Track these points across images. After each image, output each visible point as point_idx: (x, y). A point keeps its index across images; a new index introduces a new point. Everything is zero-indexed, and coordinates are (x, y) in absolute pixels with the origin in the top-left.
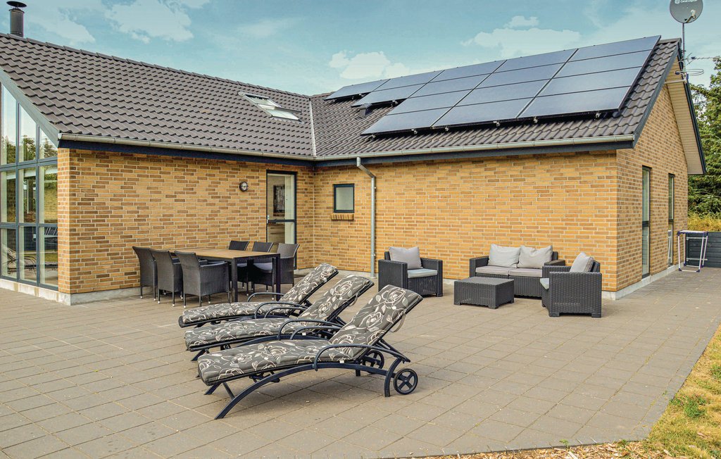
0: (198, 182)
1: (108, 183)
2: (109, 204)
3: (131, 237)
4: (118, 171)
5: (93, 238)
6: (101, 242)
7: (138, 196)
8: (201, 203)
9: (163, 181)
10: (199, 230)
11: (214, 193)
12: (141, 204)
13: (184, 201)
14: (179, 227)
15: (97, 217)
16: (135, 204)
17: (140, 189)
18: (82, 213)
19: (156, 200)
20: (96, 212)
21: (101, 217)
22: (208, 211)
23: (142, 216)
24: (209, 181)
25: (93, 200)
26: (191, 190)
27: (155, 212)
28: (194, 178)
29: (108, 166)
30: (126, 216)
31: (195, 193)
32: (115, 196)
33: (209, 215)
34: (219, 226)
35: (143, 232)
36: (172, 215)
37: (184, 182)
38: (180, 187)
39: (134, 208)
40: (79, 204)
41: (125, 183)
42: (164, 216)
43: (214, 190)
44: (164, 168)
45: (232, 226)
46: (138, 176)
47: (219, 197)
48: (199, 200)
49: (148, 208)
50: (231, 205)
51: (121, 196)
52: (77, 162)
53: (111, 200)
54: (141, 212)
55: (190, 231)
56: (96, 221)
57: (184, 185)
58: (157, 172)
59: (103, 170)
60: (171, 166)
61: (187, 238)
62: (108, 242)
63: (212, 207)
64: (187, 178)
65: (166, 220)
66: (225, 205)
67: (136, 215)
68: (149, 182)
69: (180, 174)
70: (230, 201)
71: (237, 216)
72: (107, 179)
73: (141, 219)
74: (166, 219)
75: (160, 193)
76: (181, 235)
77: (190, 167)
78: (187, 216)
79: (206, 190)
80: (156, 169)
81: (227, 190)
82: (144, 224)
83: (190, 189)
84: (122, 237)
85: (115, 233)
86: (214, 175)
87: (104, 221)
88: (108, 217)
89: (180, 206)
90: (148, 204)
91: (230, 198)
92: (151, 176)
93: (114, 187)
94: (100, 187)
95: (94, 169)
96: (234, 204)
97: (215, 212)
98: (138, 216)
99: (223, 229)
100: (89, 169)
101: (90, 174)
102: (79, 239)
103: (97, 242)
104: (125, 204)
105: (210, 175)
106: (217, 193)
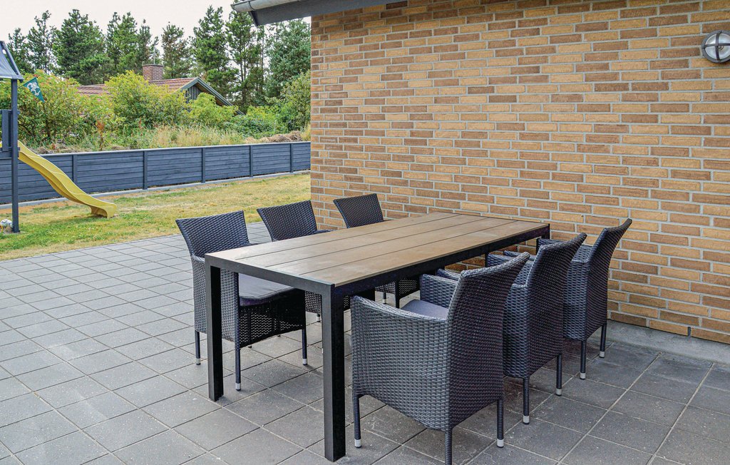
0: (553, 50)
1: (361, 72)
2: (364, 109)
3: (399, 174)
4: (376, 47)
5: (341, 170)
6: (351, 179)
7: (412, 92)
8: (565, 106)
9: (462, 56)
10: (554, 176)
11: (604, 77)
12: (416, 109)
13: (513, 99)
14: (500, 164)
15: (346, 133)
16: (407, 109)
17: (417, 80)
18: (326, 126)
19: (448, 100)
20: (344, 125)
21: (352, 133)
22: (584, 126)
23: (419, 134)
24: (586, 45)
25: (340, 103)
26: (533, 73)
27: (446, 126)
28: (542, 40)
29: (361, 41)
30: (391, 134)
31: (545, 78)
32: (372, 94)
33: (589, 138)
34: (624, 171)
35: (420, 168)
36: (483, 134)
37: (512, 53)
38: (502, 67)
39: (403, 117)
40: (323, 111)
41: (389, 69)
42: (464, 135)
43: (606, 67)
44: (464, 28)
45: (675, 174)
46: (412, 52)
47: (625, 87)
48: (556, 98)
49: (430, 117)
50: (671, 108)
51: (381, 93)
52: (319, 42)
53: (367, 102)
54: (418, 125)
55: (530, 175)
56: (345, 140)
57: (513, 61)
58: (448, 39)
59: (354, 49)
60: (480, 19)
61: (523, 194)
62: (361, 179)
63: (599, 117)
64: (523, 42)
65: (469, 144)
66: (644, 108)
67: (408, 131)
68: (431, 61)
69: (503, 35)
70: (670, 96)
71: (696, 144)
72: (359, 64)
73: (418, 141)
74: (471, 142)
75: (456, 83)
76: (505, 183)
77: (530, 14)
78: (523, 137)
79: (579, 69)
80: (445, 32)
81: (653, 65)
82: (421, 152)
83: (530, 70)
84: (384, 173)
85: (373, 165)
86: (604, 26)
87: (355, 140)
88: (361, 133)
89: (502, 113)
90: (433, 108)
91: (665, 87)
92: (436, 49)
93: (371, 77)
94: (351, 80)
95: (344, 50)
96: (686, 108)
97: (610, 129)
98: (412, 134)
99: (638, 182)
100: (336, 51)
101: (335, 59)
102: (322, 169)
103: (347, 178)
104: (389, 110)
105: (588, 28)
106: (615, 76)
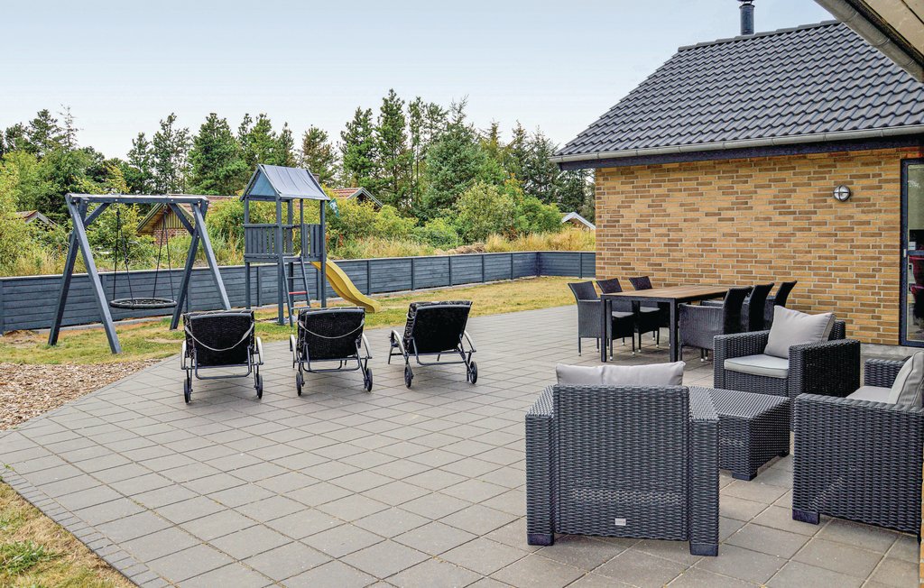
0: (756, 192)
1: (633, 202)
2: (635, 225)
3: (660, 265)
4: (644, 187)
5: (619, 264)
6: (626, 269)
7: (669, 215)
8: (762, 223)
9: (701, 194)
10: (756, 262)
11: (784, 208)
12: (671, 225)
13: (732, 219)
14: (724, 256)
15: (623, 240)
16: (666, 225)
17: (672, 207)
18: (607, 236)
19: (692, 220)
20: (621, 235)
21: (627, 240)
22: (772, 234)
23: (673, 240)
24: (774, 190)
25: (618, 221)
26: (744, 205)
27: (691, 236)
28: (749, 186)
29: (633, 183)
30: (654, 241)
31: (751, 208)
32: (641, 216)
33: (775, 241)
34: (794, 257)
35: (674, 260)
36: (714, 240)
37: (732, 194)
38: (727, 201)
39: (663, 230)
40: (605, 226)
41: (653, 201)
42: (702, 240)
43: (785, 202)
44: (703, 178)
45: (820, 257)
46: (669, 191)
47: (794, 213)
48: (757, 219)
49: (681, 230)
50: (819, 224)
51: (648, 216)
52: (602, 182)
53: (638, 221)
54: (673, 235)
55: (742, 262)
56: (622, 245)
57: (733, 198)
58: (693, 184)
59: (628, 188)
60: (713, 173)
61: (738, 272)
62: (634, 269)
63: (780, 229)
64: (738, 188)
65: (706, 245)
66: (805, 224)
67: (666, 238)
68: (682, 197)
69: (727, 183)
70: (815, 218)
71: (830, 242)
72: (633, 197)
73: (673, 244)
74: (707, 245)
75: (697, 210)
76: (727, 267)
77: (743, 171)
78: (738, 240)
79: (770, 203)
80: (691, 180)
81: (809, 202)
82: (675, 251)
83: (742, 203)
84: (649, 265)
85: (642, 260)
86: (784, 180)
87: (630, 245)
88: (633, 240)
89: (726, 227)
90: (683, 225)
91: (815, 213)
92: (685, 190)
93: (641, 205)
94: (626, 207)
95: (620, 188)
96: (825, 224)
97: (786, 235)
98: (669, 240)
99: (801, 263)
100: (615, 188)
101: (614, 193)
102: (604, 263)
103: (623, 269)
104: (654, 226)
105: (775, 181)
106: (789, 207)
